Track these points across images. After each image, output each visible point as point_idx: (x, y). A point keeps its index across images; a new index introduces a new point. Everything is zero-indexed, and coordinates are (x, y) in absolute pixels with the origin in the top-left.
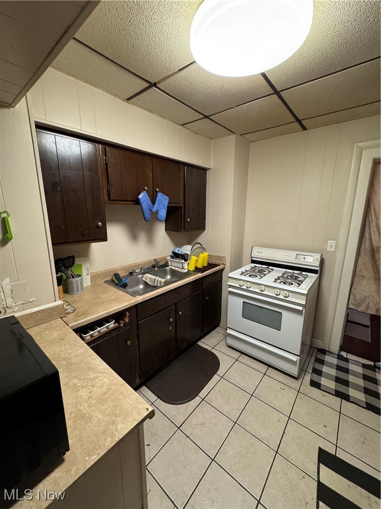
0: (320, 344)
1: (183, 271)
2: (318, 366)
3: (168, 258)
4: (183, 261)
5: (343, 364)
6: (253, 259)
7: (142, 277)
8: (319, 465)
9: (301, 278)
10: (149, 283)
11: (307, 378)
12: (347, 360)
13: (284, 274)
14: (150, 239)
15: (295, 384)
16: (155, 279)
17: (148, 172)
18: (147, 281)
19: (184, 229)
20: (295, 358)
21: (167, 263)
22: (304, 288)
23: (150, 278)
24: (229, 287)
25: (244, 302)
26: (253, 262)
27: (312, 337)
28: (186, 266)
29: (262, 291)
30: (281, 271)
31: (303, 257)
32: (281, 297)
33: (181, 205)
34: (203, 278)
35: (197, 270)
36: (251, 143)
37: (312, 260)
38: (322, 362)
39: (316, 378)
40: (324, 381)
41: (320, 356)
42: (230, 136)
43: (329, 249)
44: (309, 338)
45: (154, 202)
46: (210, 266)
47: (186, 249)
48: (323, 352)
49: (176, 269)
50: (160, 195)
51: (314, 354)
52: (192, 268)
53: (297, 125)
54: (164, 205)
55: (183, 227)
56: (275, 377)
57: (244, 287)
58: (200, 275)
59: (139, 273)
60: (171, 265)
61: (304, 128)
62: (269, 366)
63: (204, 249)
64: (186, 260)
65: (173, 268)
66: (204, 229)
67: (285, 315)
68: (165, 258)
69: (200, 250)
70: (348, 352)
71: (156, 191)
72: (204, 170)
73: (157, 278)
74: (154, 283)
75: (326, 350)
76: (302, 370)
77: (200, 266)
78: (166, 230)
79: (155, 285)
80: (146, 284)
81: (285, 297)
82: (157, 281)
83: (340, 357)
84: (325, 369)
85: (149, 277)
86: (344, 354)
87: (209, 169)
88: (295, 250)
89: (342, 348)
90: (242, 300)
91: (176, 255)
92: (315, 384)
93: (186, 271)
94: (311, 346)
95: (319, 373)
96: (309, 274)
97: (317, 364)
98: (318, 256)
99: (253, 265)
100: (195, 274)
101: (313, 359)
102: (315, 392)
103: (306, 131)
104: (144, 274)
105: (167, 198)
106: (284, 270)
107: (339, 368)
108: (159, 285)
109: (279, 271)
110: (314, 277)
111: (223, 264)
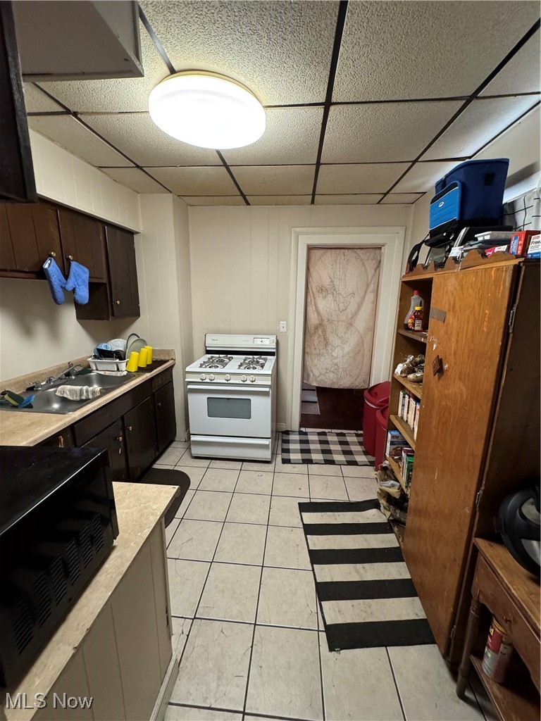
0: (284, 427)
1: (119, 374)
2: (285, 446)
3: (90, 359)
4: (118, 360)
5: (304, 438)
6: (208, 349)
7: (56, 391)
8: (301, 514)
9: (261, 361)
10: (70, 398)
11: (279, 459)
12: (306, 434)
13: (245, 360)
14: (55, 333)
15: (269, 467)
16: (81, 390)
17: (52, 229)
18: (65, 396)
19: (113, 315)
20: (267, 442)
21: (89, 367)
22: (268, 369)
23: (70, 391)
24: (188, 385)
25: (208, 398)
26: (208, 352)
27: (277, 422)
28: (123, 366)
29: (228, 380)
30: (241, 358)
31: (261, 340)
32: (248, 382)
33: (105, 281)
34: (151, 379)
35: (141, 370)
36: (189, 207)
37: (267, 343)
38: (288, 442)
39: (286, 456)
40: (293, 456)
41: (285, 438)
42: (165, 195)
43: (282, 330)
44: (275, 424)
45: (66, 276)
46: (156, 363)
47: (117, 344)
48: (287, 432)
49: (107, 373)
50: (74, 264)
51: (280, 438)
52: (133, 369)
53: (241, 198)
54: (84, 281)
55: (110, 312)
56: (251, 468)
57: (207, 380)
58: (148, 375)
59: (46, 387)
60: (97, 370)
61: (248, 204)
62: (243, 461)
63: (144, 342)
64: (121, 359)
65: (102, 373)
66: (138, 315)
67: (254, 399)
68: (85, 360)
69: (138, 343)
70: (305, 427)
71: (68, 259)
72: (131, 233)
73: (85, 388)
74: (81, 395)
75: (288, 431)
76: (274, 454)
77: (143, 365)
78: (78, 318)
79: (84, 398)
80: (64, 400)
81: (252, 382)
82: (87, 391)
83: (301, 433)
84: (292, 446)
85: (67, 390)
86: (303, 429)
87: (137, 233)
88: (251, 334)
89: (301, 425)
90: (205, 397)
91: (102, 354)
92: (286, 461)
93: (125, 373)
94: (276, 432)
95: (287, 451)
96: (268, 357)
97: (284, 444)
98: (273, 338)
99: (209, 356)
100: (139, 376)
101: (280, 441)
102: (288, 467)
103: (248, 206)
104: (57, 386)
105: (86, 270)
106: (244, 357)
107: (301, 442)
108: (91, 397)
109: (238, 358)
110: (273, 358)
111: (172, 359)
